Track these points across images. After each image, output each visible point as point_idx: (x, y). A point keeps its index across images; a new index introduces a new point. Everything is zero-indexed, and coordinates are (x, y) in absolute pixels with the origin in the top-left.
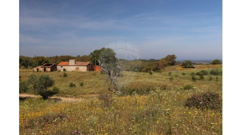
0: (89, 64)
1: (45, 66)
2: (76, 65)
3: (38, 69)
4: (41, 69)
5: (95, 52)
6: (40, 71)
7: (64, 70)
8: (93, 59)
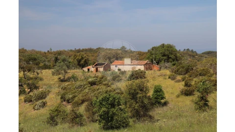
0: (146, 64)
1: (96, 65)
2: (133, 63)
3: (89, 69)
4: (92, 69)
5: (153, 49)
6: (92, 72)
7: (119, 70)
8: (151, 58)
